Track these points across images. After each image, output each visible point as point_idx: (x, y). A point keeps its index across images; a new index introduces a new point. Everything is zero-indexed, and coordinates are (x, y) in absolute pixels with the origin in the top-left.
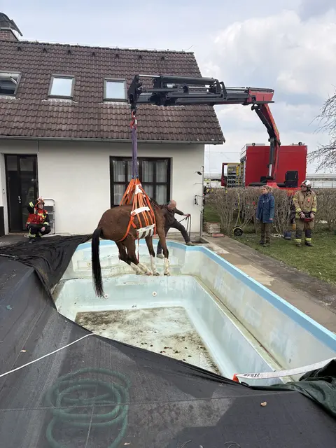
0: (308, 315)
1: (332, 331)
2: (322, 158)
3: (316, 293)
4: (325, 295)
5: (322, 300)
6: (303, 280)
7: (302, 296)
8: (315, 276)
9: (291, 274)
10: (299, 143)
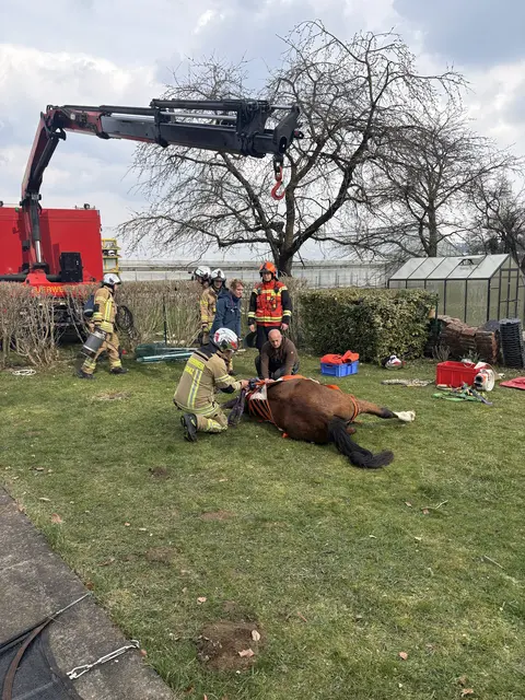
10: (85, 206)
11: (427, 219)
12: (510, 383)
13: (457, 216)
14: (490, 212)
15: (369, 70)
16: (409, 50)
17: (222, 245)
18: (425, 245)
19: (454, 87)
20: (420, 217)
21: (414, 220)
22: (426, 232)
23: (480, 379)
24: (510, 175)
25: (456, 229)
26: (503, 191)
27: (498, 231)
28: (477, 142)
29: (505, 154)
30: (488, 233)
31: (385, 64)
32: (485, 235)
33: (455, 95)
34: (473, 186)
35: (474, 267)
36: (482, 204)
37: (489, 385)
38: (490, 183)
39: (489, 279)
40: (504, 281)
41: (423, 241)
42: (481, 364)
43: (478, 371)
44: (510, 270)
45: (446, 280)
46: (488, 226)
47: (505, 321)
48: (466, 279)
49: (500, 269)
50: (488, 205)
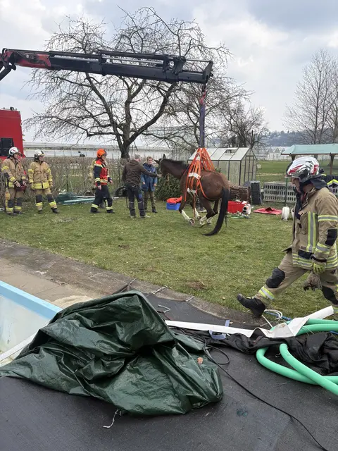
0: (24, 290)
1: (44, 299)
2: (38, 126)
3: (33, 265)
4: (42, 264)
5: (39, 270)
6: (21, 253)
7: (19, 272)
8: (33, 246)
9: (9, 248)
10: (11, 108)
11: (198, 124)
12: (257, 211)
13: (216, 124)
14: (232, 121)
15: (179, 40)
16: (202, 32)
17: (89, 135)
18: (197, 140)
19: (224, 55)
20: (195, 122)
21: (191, 124)
22: (198, 132)
23: (245, 208)
24: (243, 101)
25: (215, 130)
26: (239, 110)
27: (236, 133)
28: (226, 80)
29: (241, 88)
30: (232, 134)
31: (190, 39)
32: (230, 135)
33: (224, 59)
34: (223, 106)
35: (232, 154)
36: (228, 117)
37: (249, 211)
38: (233, 105)
39: (241, 161)
40: (248, 162)
41: (196, 137)
42: (244, 202)
43: (244, 205)
44: (250, 156)
45: (219, 161)
46: (231, 130)
47: (253, 182)
48: (229, 161)
49: (246, 156)
50: (231, 117)
